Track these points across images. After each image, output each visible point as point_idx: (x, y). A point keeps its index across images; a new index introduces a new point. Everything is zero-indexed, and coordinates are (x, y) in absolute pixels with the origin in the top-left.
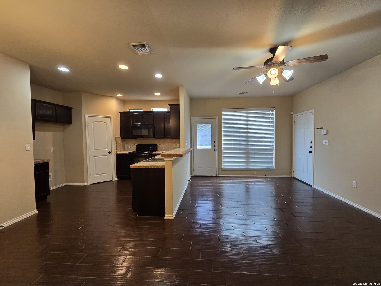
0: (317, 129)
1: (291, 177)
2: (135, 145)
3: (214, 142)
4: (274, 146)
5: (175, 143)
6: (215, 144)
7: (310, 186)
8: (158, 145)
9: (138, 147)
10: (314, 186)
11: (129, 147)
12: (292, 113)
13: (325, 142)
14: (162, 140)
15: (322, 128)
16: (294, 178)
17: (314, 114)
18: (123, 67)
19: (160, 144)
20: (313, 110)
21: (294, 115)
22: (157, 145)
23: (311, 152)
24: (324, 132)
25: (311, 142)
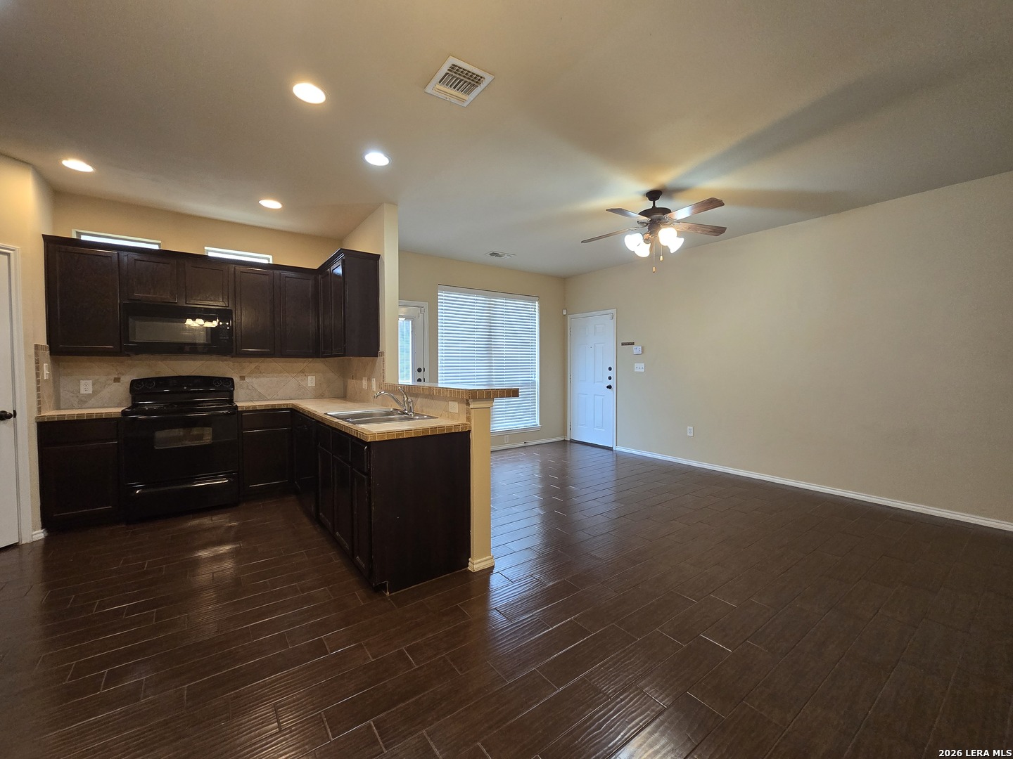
0: (623, 344)
1: (564, 441)
2: (117, 380)
3: (419, 370)
4: (537, 379)
5: (303, 372)
6: (420, 375)
7: (610, 449)
8: (236, 380)
9: (139, 389)
10: (618, 449)
11: (83, 392)
12: (565, 313)
13: (640, 367)
14: (251, 365)
15: (633, 344)
16: (572, 441)
17: (615, 318)
18: (309, 93)
19: (242, 378)
20: (614, 311)
21: (569, 317)
22: (232, 380)
23: (609, 387)
24: (636, 350)
25: (610, 369)
